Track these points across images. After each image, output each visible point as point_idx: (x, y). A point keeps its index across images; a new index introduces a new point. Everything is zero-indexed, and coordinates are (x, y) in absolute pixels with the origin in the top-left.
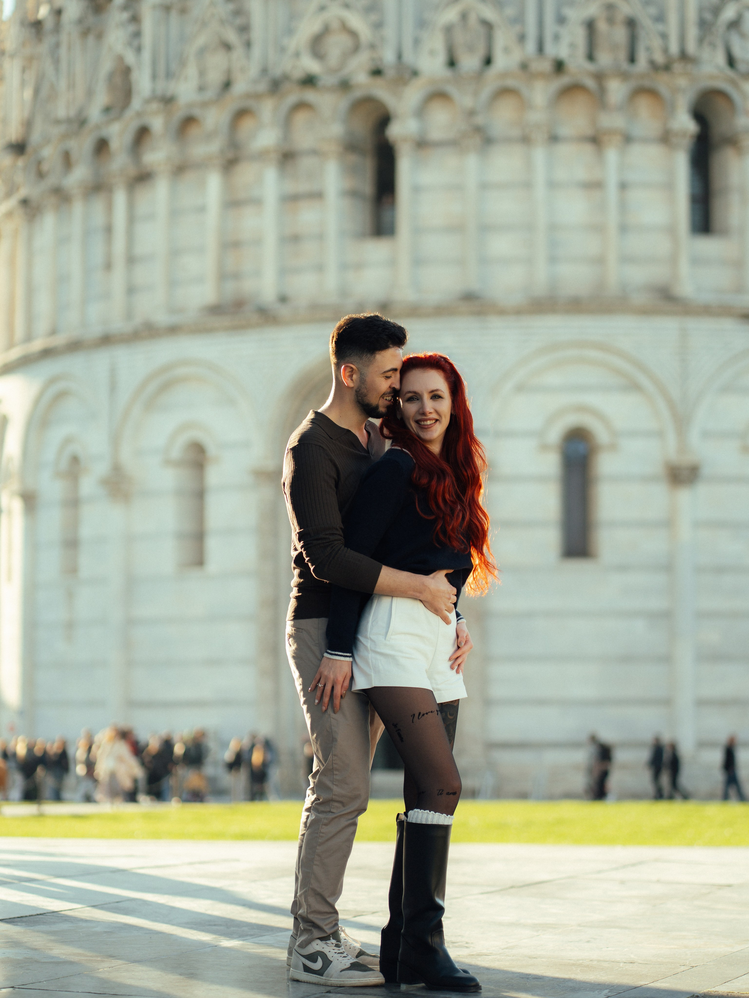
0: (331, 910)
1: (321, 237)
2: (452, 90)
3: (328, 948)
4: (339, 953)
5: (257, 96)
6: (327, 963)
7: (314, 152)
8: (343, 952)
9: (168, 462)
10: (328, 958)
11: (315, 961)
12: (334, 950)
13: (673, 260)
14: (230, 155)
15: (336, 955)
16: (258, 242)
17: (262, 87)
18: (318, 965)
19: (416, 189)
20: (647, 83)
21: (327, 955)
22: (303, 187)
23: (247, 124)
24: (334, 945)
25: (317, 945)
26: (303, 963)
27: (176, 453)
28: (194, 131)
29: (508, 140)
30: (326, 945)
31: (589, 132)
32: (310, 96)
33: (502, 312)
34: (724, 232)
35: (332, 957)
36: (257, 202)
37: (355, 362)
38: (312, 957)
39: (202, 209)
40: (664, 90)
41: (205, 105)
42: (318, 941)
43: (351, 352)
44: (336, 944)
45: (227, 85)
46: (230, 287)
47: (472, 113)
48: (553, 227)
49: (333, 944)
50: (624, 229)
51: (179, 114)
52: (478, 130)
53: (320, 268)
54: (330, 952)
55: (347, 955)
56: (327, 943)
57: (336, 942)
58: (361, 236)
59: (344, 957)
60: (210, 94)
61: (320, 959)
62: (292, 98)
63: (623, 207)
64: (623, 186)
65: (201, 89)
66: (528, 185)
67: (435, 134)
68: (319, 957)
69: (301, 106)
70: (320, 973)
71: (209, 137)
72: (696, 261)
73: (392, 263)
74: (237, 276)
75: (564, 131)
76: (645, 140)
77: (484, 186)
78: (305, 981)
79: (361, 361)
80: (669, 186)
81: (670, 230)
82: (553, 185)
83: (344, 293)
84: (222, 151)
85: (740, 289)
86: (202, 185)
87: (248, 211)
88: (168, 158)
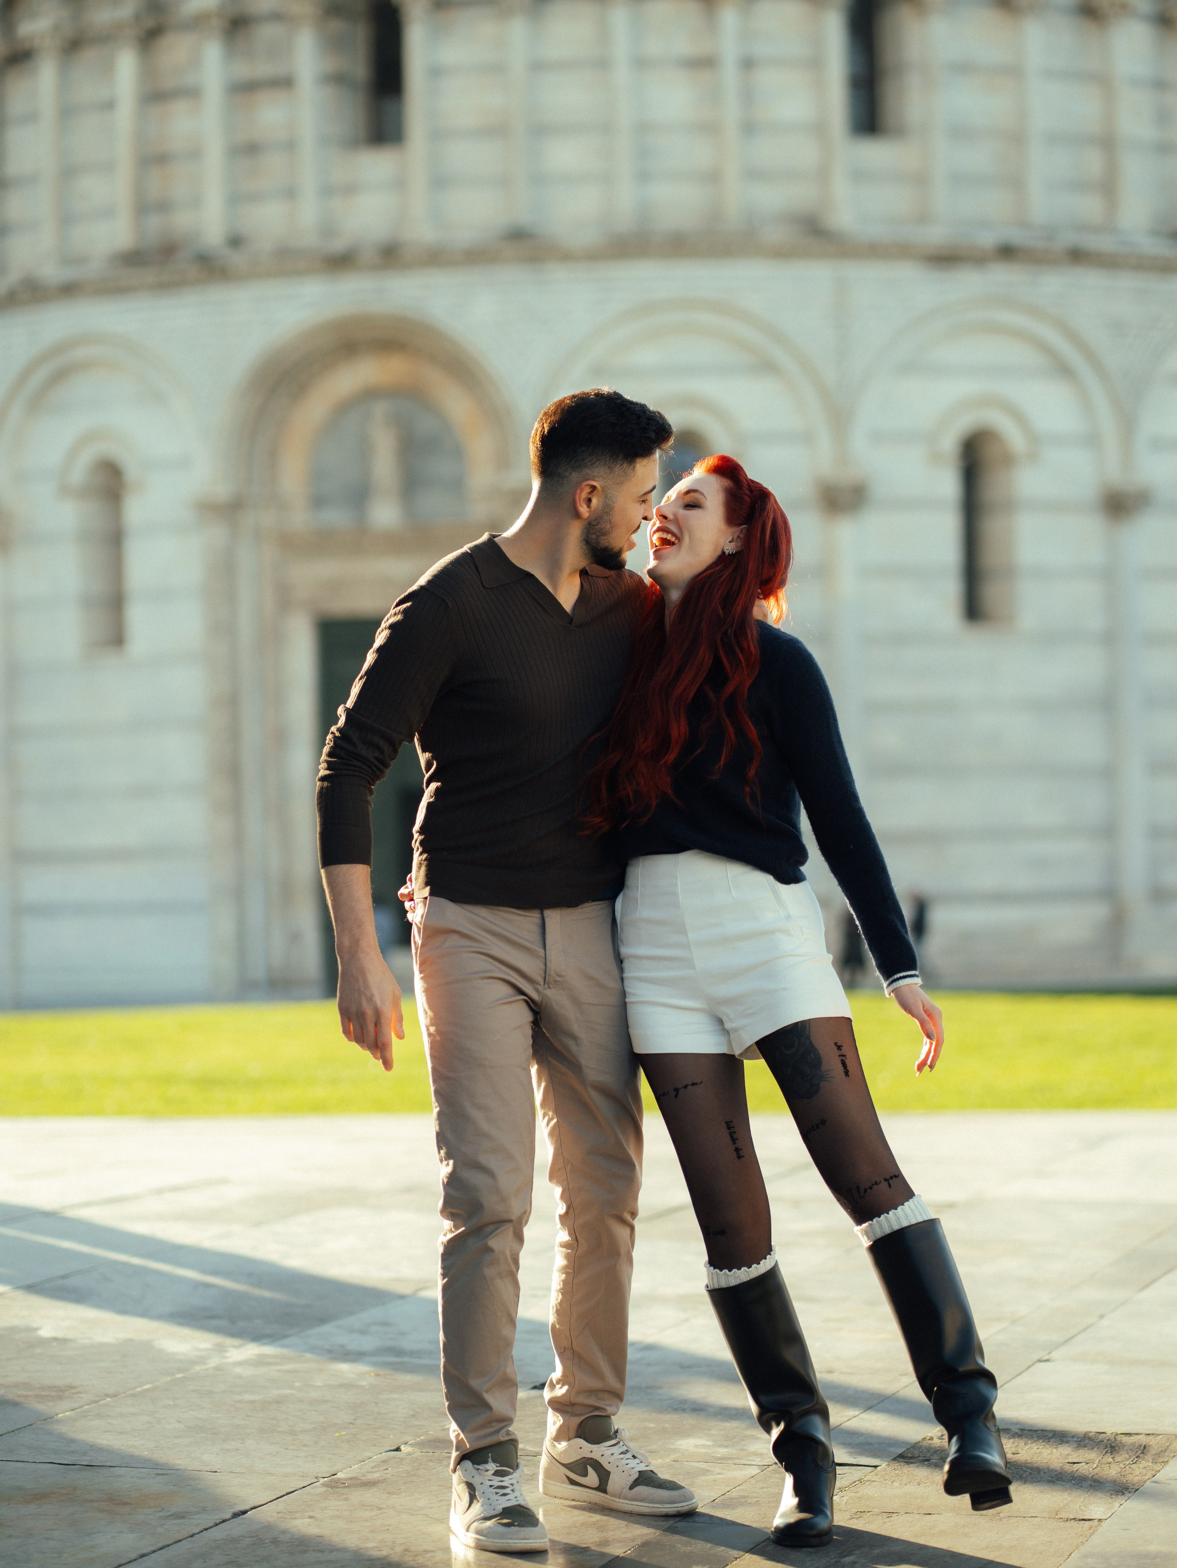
1: (290, 146)
7: (277, 17)
9: (65, 491)
13: (823, 175)
14: (150, 23)
16: (195, 154)
19: (436, 72)
22: (263, 69)
27: (78, 475)
34: (899, 132)
36: (193, 93)
37: (601, 476)
39: (109, 105)
43: (595, 460)
46: (154, 223)
48: (642, 128)
50: (749, 128)
53: (290, 193)
58: (352, 143)
63: (748, 96)
64: (748, 64)
66: (602, 64)
72: (859, 176)
73: (400, 184)
74: (164, 206)
77: (538, 66)
79: (612, 474)
80: (815, 63)
81: (819, 130)
82: (641, 63)
83: (328, 230)
84: (137, 18)
85: (923, 218)
86: (108, 69)
87: (179, 108)
88: (56, 28)
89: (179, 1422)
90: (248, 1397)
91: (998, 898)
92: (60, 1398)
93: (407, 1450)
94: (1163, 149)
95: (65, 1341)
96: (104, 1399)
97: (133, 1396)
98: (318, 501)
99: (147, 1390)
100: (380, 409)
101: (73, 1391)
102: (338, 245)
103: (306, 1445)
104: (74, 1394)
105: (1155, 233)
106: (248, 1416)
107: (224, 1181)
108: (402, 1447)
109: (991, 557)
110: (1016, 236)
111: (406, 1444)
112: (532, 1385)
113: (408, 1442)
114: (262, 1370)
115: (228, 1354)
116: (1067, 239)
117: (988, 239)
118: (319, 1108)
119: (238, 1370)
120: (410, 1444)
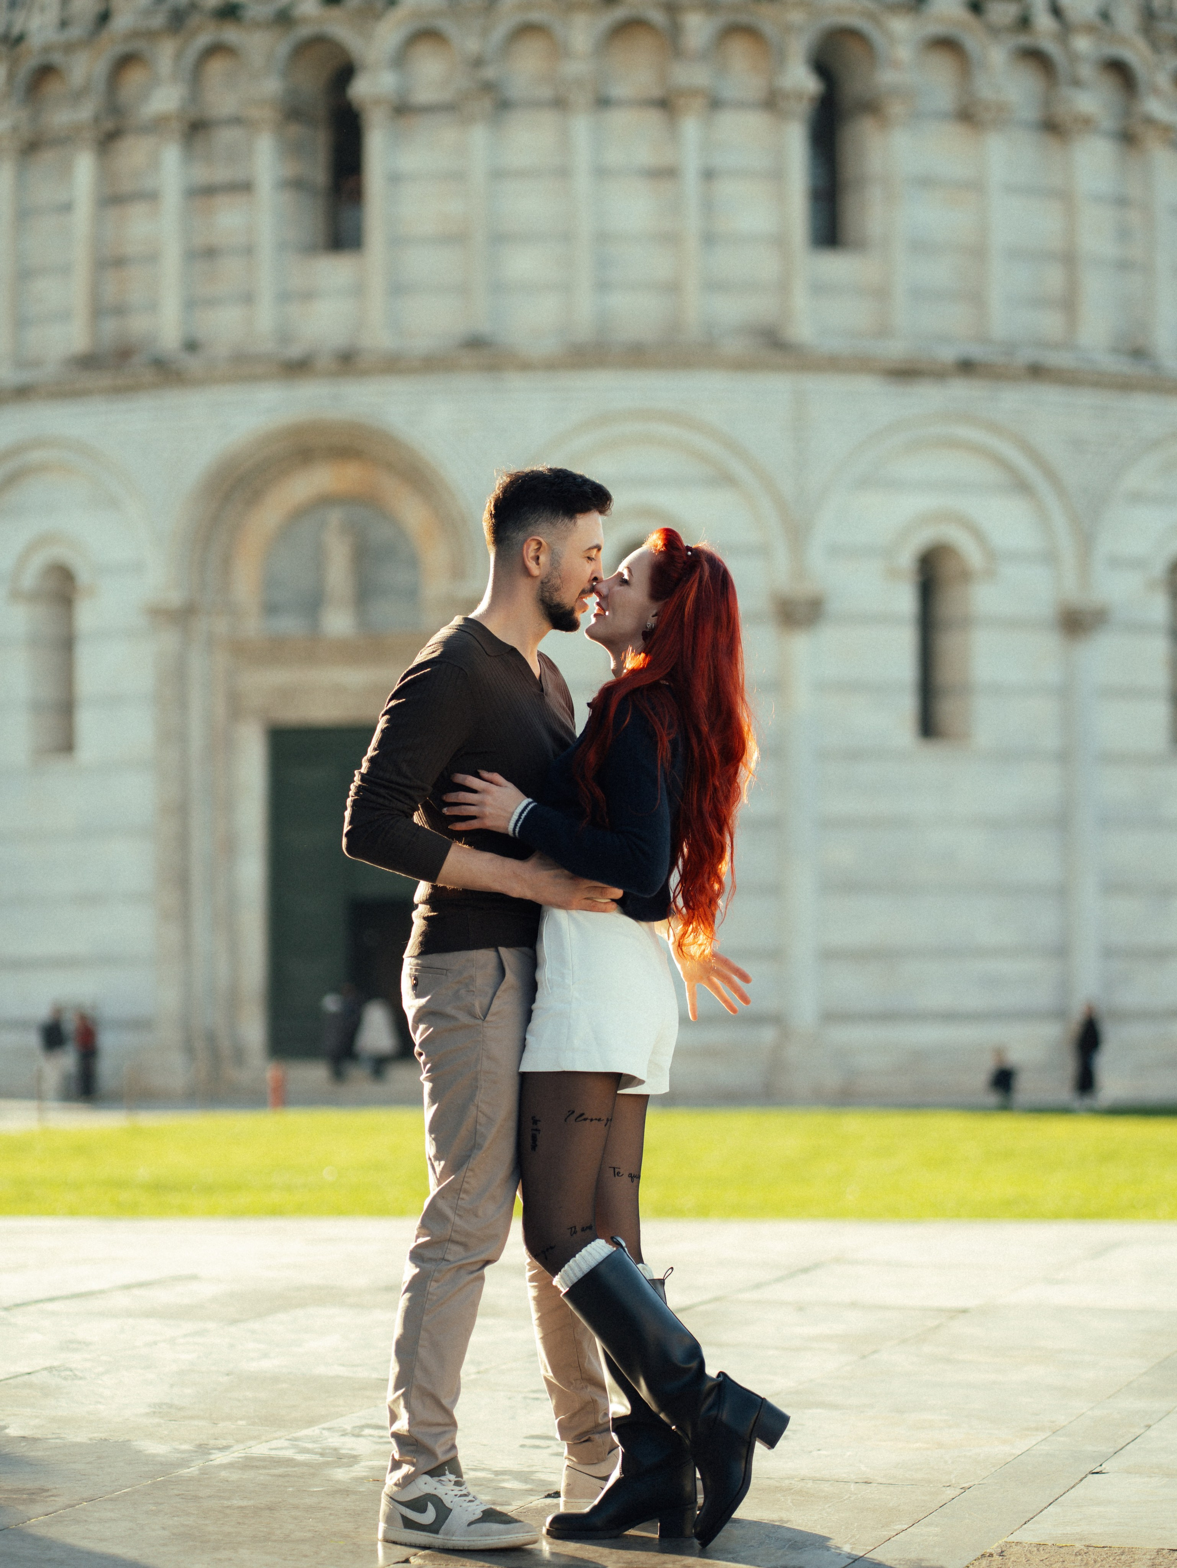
0: (447, 1420)
1: (249, 251)
2: (446, 25)
3: (444, 1488)
4: (461, 1496)
5: (151, 35)
6: (443, 1512)
7: (237, 121)
8: (468, 1493)
9: (16, 595)
10: (445, 1505)
11: (422, 1510)
12: (453, 1490)
13: (783, 287)
14: (109, 125)
15: (457, 1499)
16: (152, 258)
17: (158, 21)
18: (429, 1516)
19: (395, 179)
20: (743, 18)
21: (442, 1500)
22: (222, 174)
23: (134, 77)
24: (453, 1483)
25: (426, 1484)
26: (400, 1513)
27: (29, 579)
28: (53, 88)
29: (536, 104)
30: (439, 1484)
31: (656, 92)
32: (231, 34)
33: (525, 366)
34: (860, 246)
35: (452, 1502)
36: (151, 197)
37: (545, 531)
38: (418, 1505)
39: (67, 208)
40: (768, 28)
41: (69, 48)
42: (427, 1478)
44: (455, 1482)
45: (104, 18)
46: (110, 326)
47: (478, 62)
48: (602, 237)
49: (450, 1481)
50: (709, 239)
51: (30, 63)
52: (488, 87)
53: (248, 298)
54: (446, 1494)
55: (474, 1497)
56: (440, 1480)
57: (456, 1477)
58: (310, 249)
59: (470, 1501)
60: (76, 32)
61: (430, 1507)
62: (203, 40)
63: (708, 206)
64: (709, 175)
65: (64, 24)
66: (563, 173)
67: (423, 95)
68: (429, 1504)
69: (215, 50)
70: (433, 1528)
71: (78, 96)
72: (819, 289)
73: (359, 290)
74: (120, 310)
75: (620, 90)
76: (741, 105)
77: (498, 174)
78: (408, 1544)
79: (555, 530)
80: (777, 175)
81: (780, 241)
82: (601, 173)
83: (285, 337)
84: (96, 119)
85: (883, 331)
86: (66, 171)
87: (138, 211)
88: (15, 129)
89: (164, 1528)
90: (237, 1502)
91: (950, 1017)
92: (33, 1501)
93: (417, 1562)
94: (1124, 266)
95: (35, 1440)
96: (81, 1504)
97: (111, 1500)
98: (271, 609)
99: (127, 1493)
100: (335, 517)
101: (45, 1494)
102: (295, 351)
103: (306, 1556)
104: (47, 1497)
105: (1115, 350)
106: (239, 1523)
107: (194, 1277)
108: (412, 1559)
109: (946, 674)
110: (976, 352)
111: (415, 1555)
112: (547, 1493)
113: (417, 1554)
114: (250, 1474)
115: (212, 1457)
116: (1026, 356)
117: (948, 354)
118: (276, 1212)
119: (223, 1474)
120: (420, 1556)
